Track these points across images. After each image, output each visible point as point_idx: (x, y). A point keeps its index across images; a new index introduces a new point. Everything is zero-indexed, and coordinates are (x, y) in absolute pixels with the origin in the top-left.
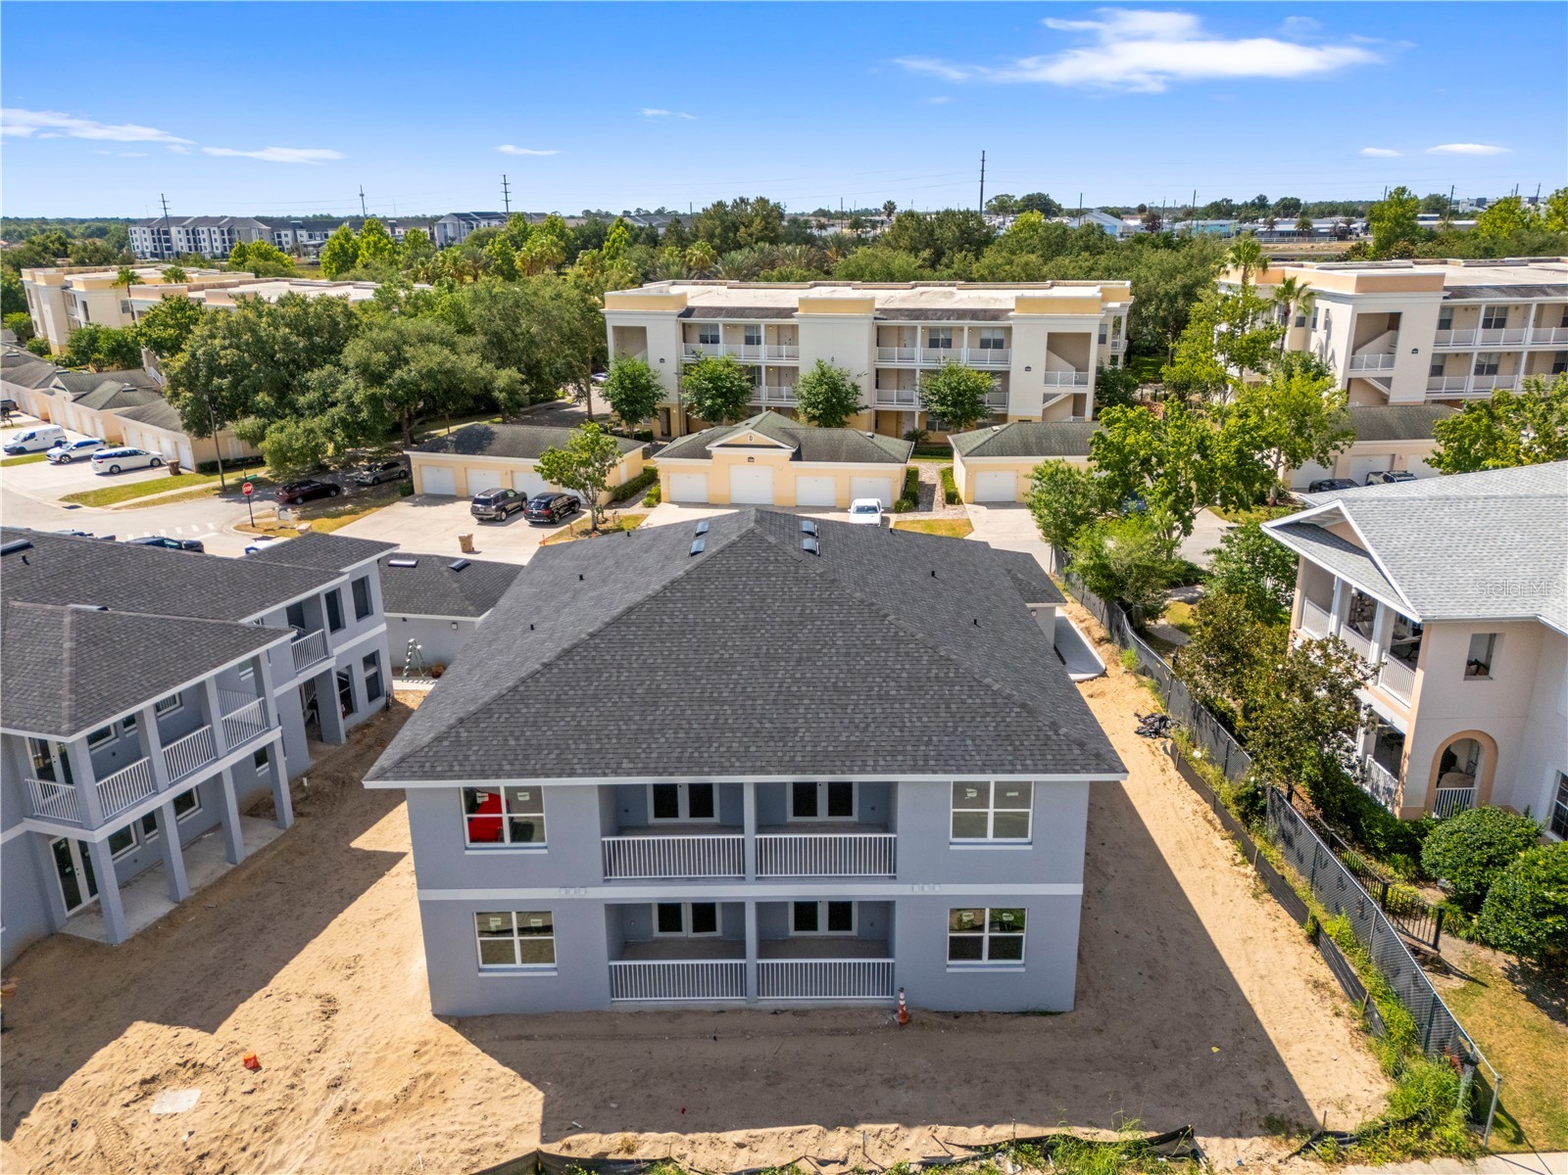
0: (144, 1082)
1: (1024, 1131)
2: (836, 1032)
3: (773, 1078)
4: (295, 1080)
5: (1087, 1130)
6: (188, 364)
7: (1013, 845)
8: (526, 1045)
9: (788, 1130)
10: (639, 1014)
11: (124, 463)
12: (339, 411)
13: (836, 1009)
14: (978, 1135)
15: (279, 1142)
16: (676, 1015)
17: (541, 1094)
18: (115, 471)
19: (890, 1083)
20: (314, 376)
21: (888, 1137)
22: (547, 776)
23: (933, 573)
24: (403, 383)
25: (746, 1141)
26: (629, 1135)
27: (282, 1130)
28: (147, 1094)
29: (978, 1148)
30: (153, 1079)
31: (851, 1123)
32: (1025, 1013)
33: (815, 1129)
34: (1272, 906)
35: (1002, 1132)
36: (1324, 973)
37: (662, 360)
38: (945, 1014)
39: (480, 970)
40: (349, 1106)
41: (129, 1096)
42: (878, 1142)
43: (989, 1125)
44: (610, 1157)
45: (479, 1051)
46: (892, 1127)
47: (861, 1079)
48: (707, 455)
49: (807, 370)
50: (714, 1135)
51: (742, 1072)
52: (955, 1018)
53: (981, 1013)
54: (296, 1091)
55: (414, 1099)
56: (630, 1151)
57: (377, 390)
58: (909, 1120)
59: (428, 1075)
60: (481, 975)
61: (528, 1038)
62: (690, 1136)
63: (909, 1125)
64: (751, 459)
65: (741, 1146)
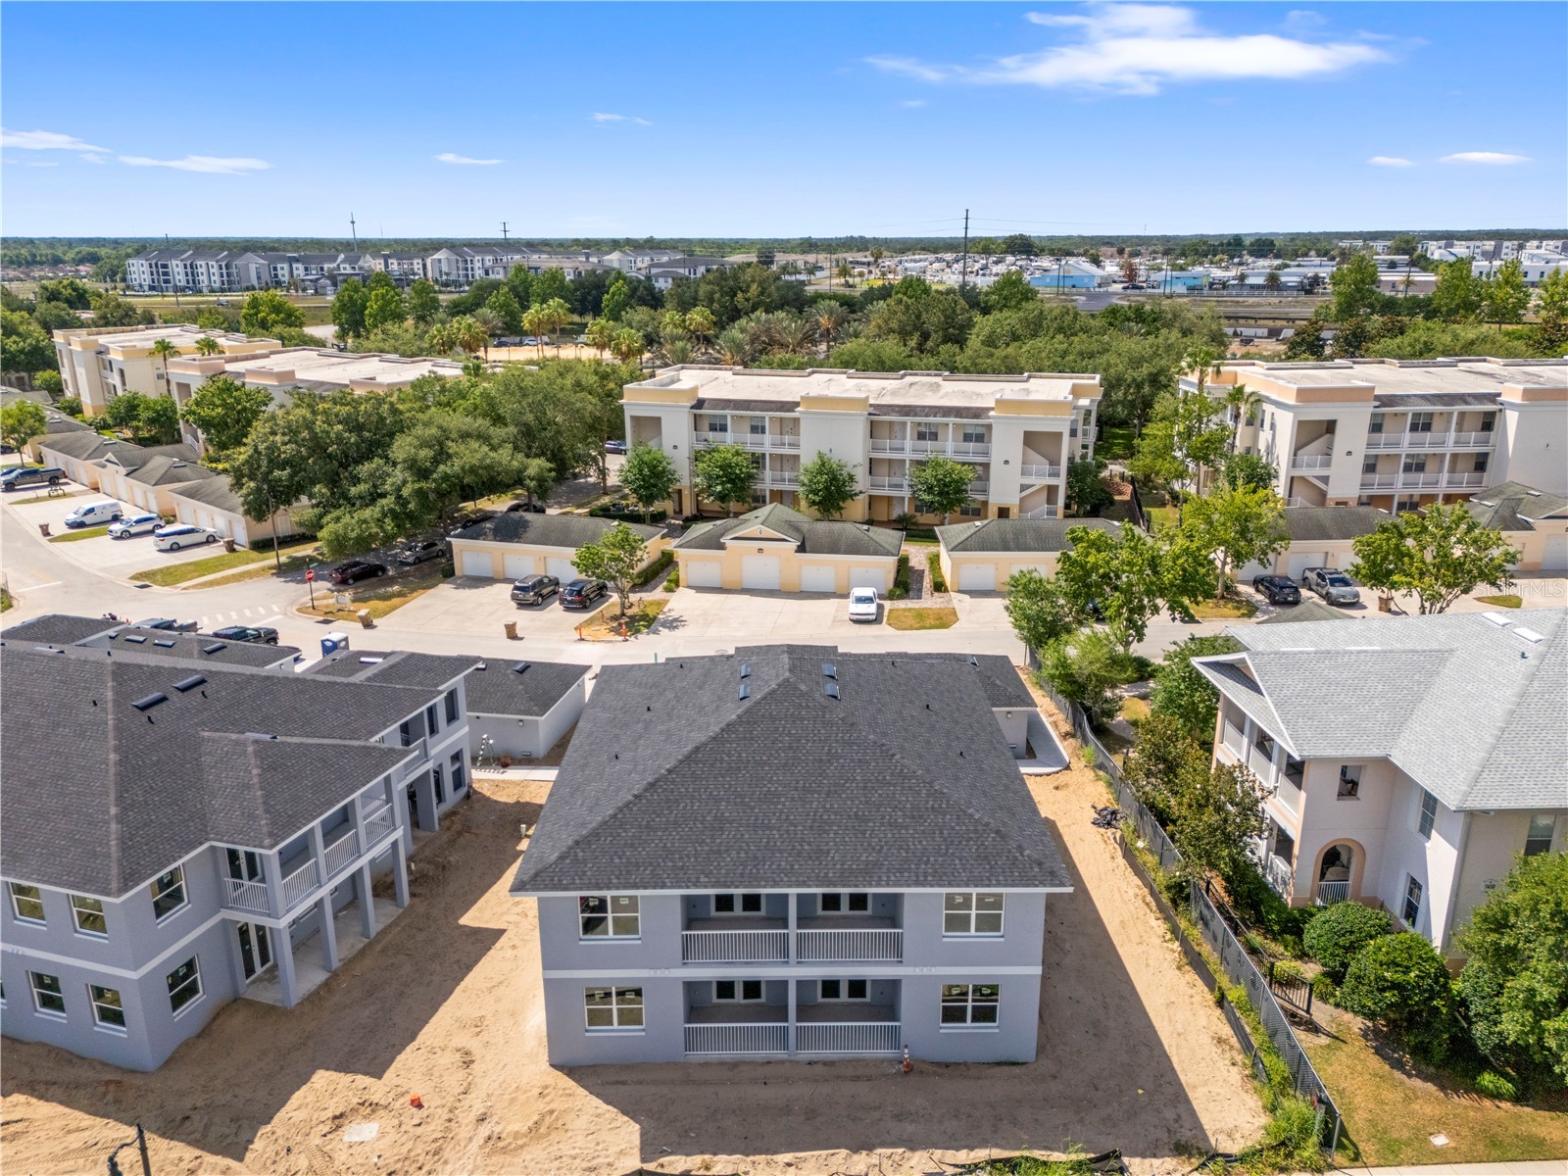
0: (335, 1118)
1: (997, 1153)
2: (857, 1078)
3: (811, 1114)
4: (451, 1116)
5: (1043, 1153)
6: (250, 457)
7: (989, 938)
8: (621, 1087)
9: (824, 1153)
10: (706, 1065)
11: (183, 540)
12: (388, 502)
13: (858, 1060)
14: (963, 1156)
15: (446, 1162)
16: (734, 1065)
17: (637, 1127)
18: (175, 548)
19: (898, 1117)
20: (365, 469)
21: (897, 1158)
22: (645, 888)
23: (928, 706)
24: (446, 477)
25: (793, 1161)
26: (707, 1157)
27: (447, 1154)
28: (338, 1127)
29: (963, 1166)
30: (341, 1115)
31: (870, 1148)
32: (999, 1064)
33: (844, 1152)
34: (1192, 976)
35: (981, 1154)
36: (1227, 1031)
37: (675, 447)
38: (938, 1064)
39: (587, 1031)
40: (495, 1135)
41: (327, 1129)
42: (890, 1162)
43: (972, 1149)
44: (693, 1173)
45: (587, 1093)
46: (901, 1150)
47: (877, 1115)
48: (722, 547)
49: (808, 459)
50: (769, 1157)
51: (787, 1110)
52: (947, 1067)
53: (965, 1064)
54: (453, 1124)
55: (543, 1130)
56: (707, 1168)
57: (423, 485)
58: (913, 1145)
59: (552, 1112)
60: (587, 1034)
61: (624, 1083)
62: (751, 1158)
63: (913, 1149)
64: (760, 550)
65: (789, 1165)
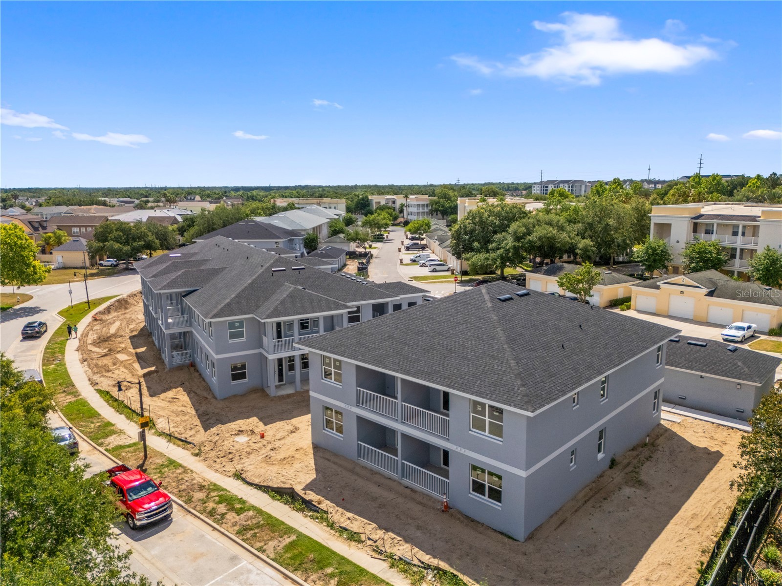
0: (239, 431)
1: (443, 565)
2: (420, 503)
3: (382, 506)
4: (266, 444)
5: (468, 579)
7: (496, 440)
8: (326, 462)
9: (366, 521)
10: (365, 468)
11: (438, 268)
13: (428, 496)
14: (426, 558)
15: (248, 458)
16: (374, 473)
17: (315, 477)
18: (434, 271)
19: (418, 528)
20: (498, 237)
21: (396, 541)
24: (530, 241)
25: (352, 518)
26: (322, 498)
27: (252, 456)
28: (238, 434)
29: (422, 563)
30: (242, 431)
31: (387, 530)
32: (502, 533)
33: (374, 525)
35: (435, 562)
37: (678, 241)
38: (467, 517)
39: (325, 430)
40: (269, 456)
41: (234, 433)
42: (391, 542)
43: (435, 557)
44: (313, 503)
45: (313, 457)
46: (399, 538)
47: (410, 521)
48: (658, 287)
49: (761, 251)
50: (345, 511)
51: (374, 499)
52: (471, 521)
53: (483, 524)
54: (264, 448)
55: (284, 462)
56: (319, 504)
57: (516, 244)
59: (293, 457)
61: (329, 460)
62: (338, 508)
63: (406, 541)
64: (682, 292)
65: (349, 519)
